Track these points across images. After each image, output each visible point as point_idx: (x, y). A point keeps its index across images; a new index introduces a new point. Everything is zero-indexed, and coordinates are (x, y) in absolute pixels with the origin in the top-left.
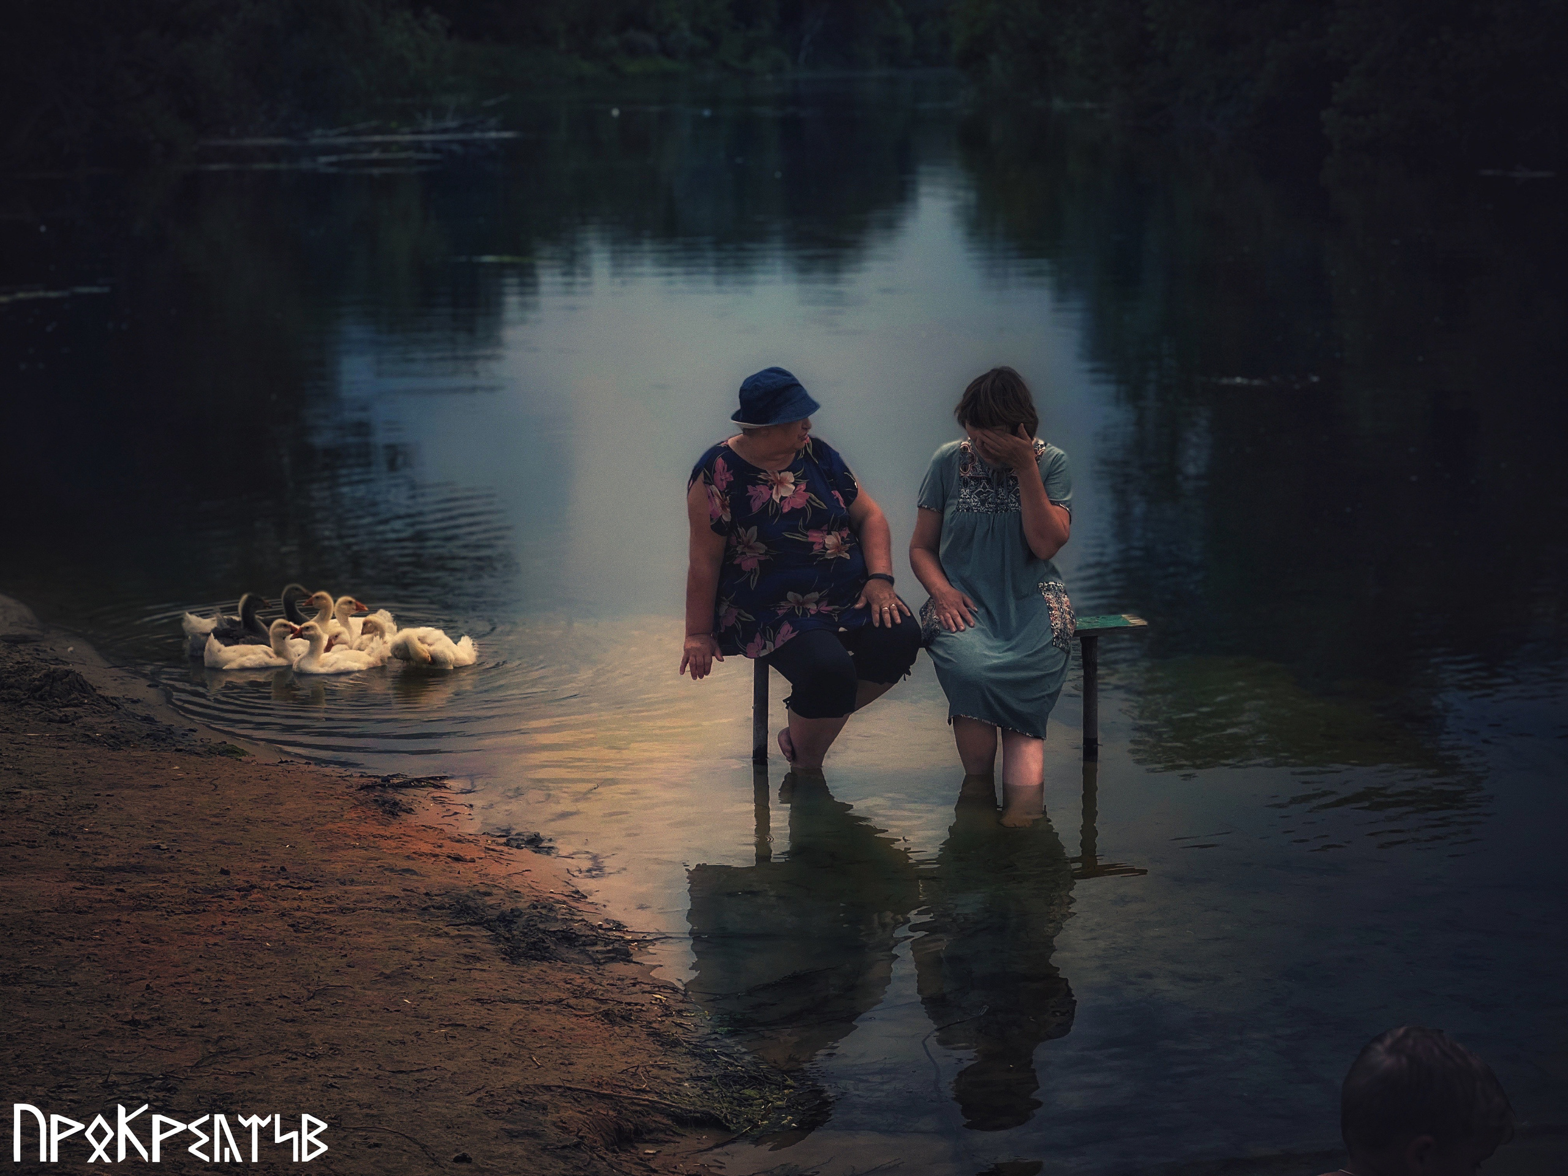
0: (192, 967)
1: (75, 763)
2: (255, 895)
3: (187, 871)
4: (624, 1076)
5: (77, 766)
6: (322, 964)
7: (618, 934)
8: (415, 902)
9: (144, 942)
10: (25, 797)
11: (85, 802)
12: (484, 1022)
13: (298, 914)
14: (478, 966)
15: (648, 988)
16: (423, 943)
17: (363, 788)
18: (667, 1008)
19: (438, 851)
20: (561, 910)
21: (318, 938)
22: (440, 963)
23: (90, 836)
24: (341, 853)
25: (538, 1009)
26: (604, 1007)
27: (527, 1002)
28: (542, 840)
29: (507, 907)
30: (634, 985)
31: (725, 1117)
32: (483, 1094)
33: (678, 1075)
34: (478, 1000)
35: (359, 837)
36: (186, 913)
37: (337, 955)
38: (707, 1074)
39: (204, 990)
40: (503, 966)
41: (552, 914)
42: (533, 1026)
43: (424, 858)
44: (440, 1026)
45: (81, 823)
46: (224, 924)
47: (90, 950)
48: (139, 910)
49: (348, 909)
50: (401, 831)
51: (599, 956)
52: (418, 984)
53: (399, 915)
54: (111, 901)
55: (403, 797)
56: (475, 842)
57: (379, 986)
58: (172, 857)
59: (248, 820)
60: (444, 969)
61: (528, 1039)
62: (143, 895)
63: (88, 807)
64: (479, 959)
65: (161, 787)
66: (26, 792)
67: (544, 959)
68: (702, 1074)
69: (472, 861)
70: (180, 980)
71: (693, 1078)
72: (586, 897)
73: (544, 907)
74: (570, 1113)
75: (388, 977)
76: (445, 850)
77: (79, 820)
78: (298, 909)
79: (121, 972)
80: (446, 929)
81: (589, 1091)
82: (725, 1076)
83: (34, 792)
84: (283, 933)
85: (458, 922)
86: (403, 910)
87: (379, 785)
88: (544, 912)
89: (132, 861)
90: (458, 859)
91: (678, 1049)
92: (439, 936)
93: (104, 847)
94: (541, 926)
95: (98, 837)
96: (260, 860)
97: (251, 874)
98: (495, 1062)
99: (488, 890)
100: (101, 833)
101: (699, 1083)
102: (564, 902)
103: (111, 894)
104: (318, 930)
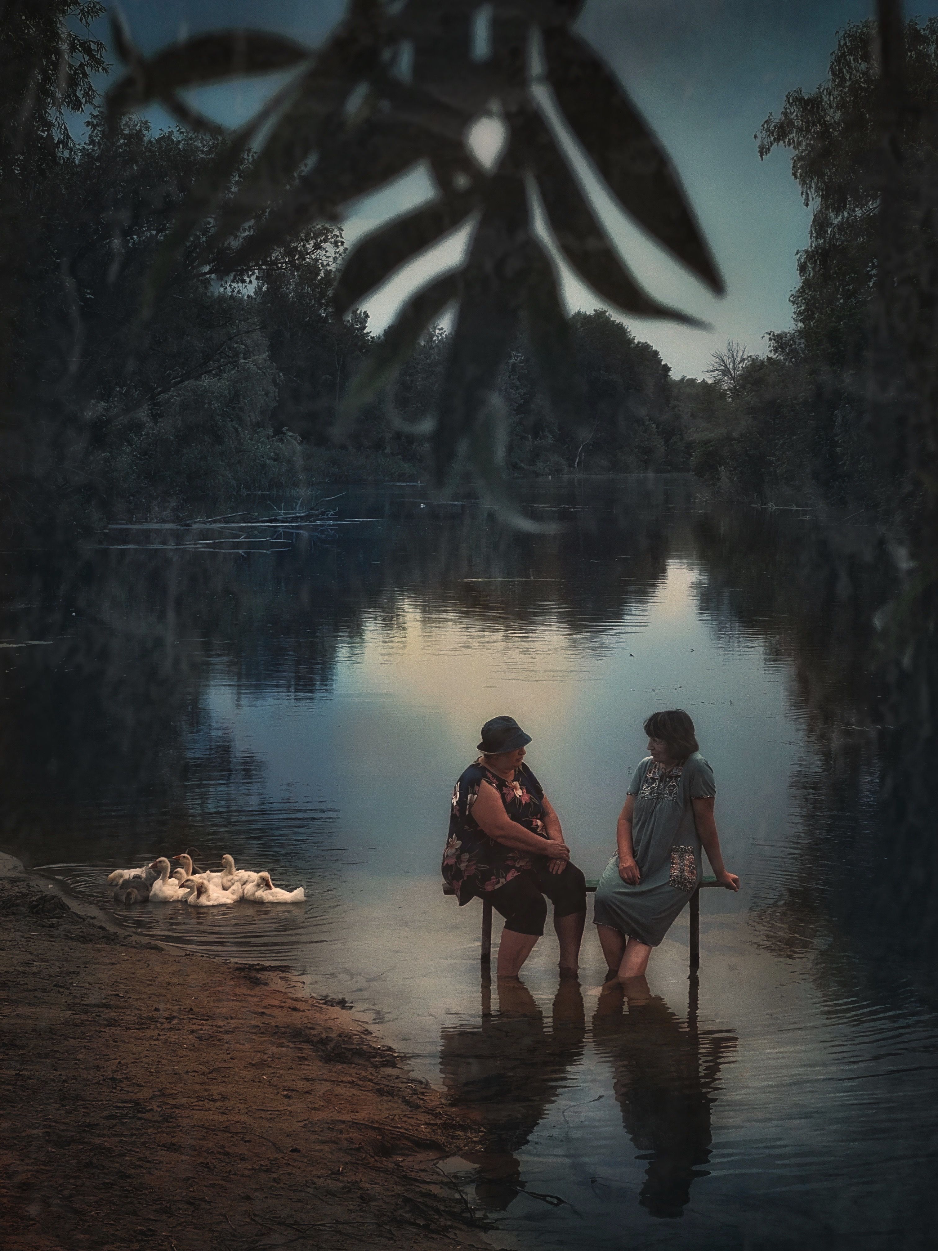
0: (142, 1055)
1: (63, 950)
2: (175, 1021)
3: (135, 1008)
4: (387, 1120)
5: (64, 951)
6: (216, 1057)
7: (389, 1053)
8: (270, 1030)
9: (114, 1042)
10: (36, 966)
11: (72, 970)
12: (309, 1089)
13: (202, 1032)
14: (306, 1063)
15: (405, 1080)
16: (274, 1049)
17: (237, 969)
18: (415, 1090)
19: (283, 1004)
20: (356, 1039)
21: (213, 1044)
22: (284, 1060)
23: (77, 988)
24: (225, 1003)
25: (340, 1085)
26: (378, 1087)
27: (334, 1081)
28: (346, 1002)
29: (324, 1035)
30: (397, 1078)
31: (443, 1143)
32: (307, 1122)
33: (418, 1122)
34: (305, 1079)
35: (236, 995)
36: (137, 1029)
37: (224, 1053)
38: (435, 1122)
39: (151, 1066)
40: (320, 1064)
41: (351, 1040)
42: (336, 1093)
43: (274, 1008)
44: (284, 1090)
45: (70, 981)
46: (159, 1035)
47: (85, 1044)
48: (110, 1026)
49: (231, 1031)
50: (261, 993)
51: (378, 1063)
52: (271, 1069)
53: (261, 1035)
54: (93, 1021)
55: (262, 976)
56: (306, 1001)
57: (249, 1069)
58: (126, 1001)
59: (169, 984)
60: (287, 1063)
61: (333, 1099)
62: (112, 1019)
63: (74, 973)
64: (306, 1059)
65: (116, 964)
66: (36, 963)
67: (344, 1063)
68: (432, 1122)
69: (304, 1011)
70: (137, 1061)
71: (426, 1124)
72: (372, 1034)
73: (345, 1037)
74: (354, 1135)
75: (254, 1065)
76: (287, 1005)
77: (69, 979)
78: (201, 1029)
79: (104, 1055)
80: (287, 1044)
81: (367, 1125)
82: (445, 1123)
83: (41, 964)
84: (193, 1041)
85: (294, 1040)
86: (262, 1033)
87: (247, 968)
88: (346, 1039)
89: (104, 1001)
90: (295, 1009)
91: (419, 1110)
92: (282, 1047)
93: (86, 994)
94: (343, 1046)
95: (82, 989)
96: (177, 1005)
97: (173, 1011)
98: (314, 1109)
99: (313, 1026)
100: (83, 987)
101: (430, 1127)
102: (358, 1035)
103: (93, 1018)
104: (213, 1041)
